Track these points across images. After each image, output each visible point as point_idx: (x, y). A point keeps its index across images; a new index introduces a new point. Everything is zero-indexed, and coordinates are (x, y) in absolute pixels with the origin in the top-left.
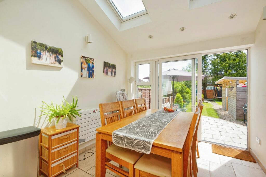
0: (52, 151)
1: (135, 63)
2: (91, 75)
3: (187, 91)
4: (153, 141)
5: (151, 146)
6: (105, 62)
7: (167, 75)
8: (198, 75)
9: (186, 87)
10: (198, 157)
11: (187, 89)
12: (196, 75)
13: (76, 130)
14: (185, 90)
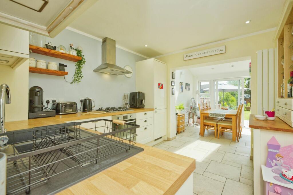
0: (180, 122)
1: (199, 81)
2: (182, 91)
3: (232, 100)
4: (225, 114)
5: (225, 115)
6: (186, 83)
7: (221, 89)
8: (242, 88)
9: (231, 96)
10: (242, 132)
11: (232, 98)
12: (241, 88)
13: (184, 116)
14: (230, 99)
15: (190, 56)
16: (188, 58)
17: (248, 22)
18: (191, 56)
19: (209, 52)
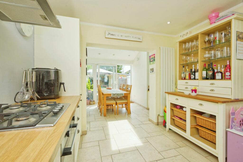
4: (124, 93)
15: (112, 35)
16: (110, 36)
17: (169, 23)
18: (114, 35)
19: (130, 37)
